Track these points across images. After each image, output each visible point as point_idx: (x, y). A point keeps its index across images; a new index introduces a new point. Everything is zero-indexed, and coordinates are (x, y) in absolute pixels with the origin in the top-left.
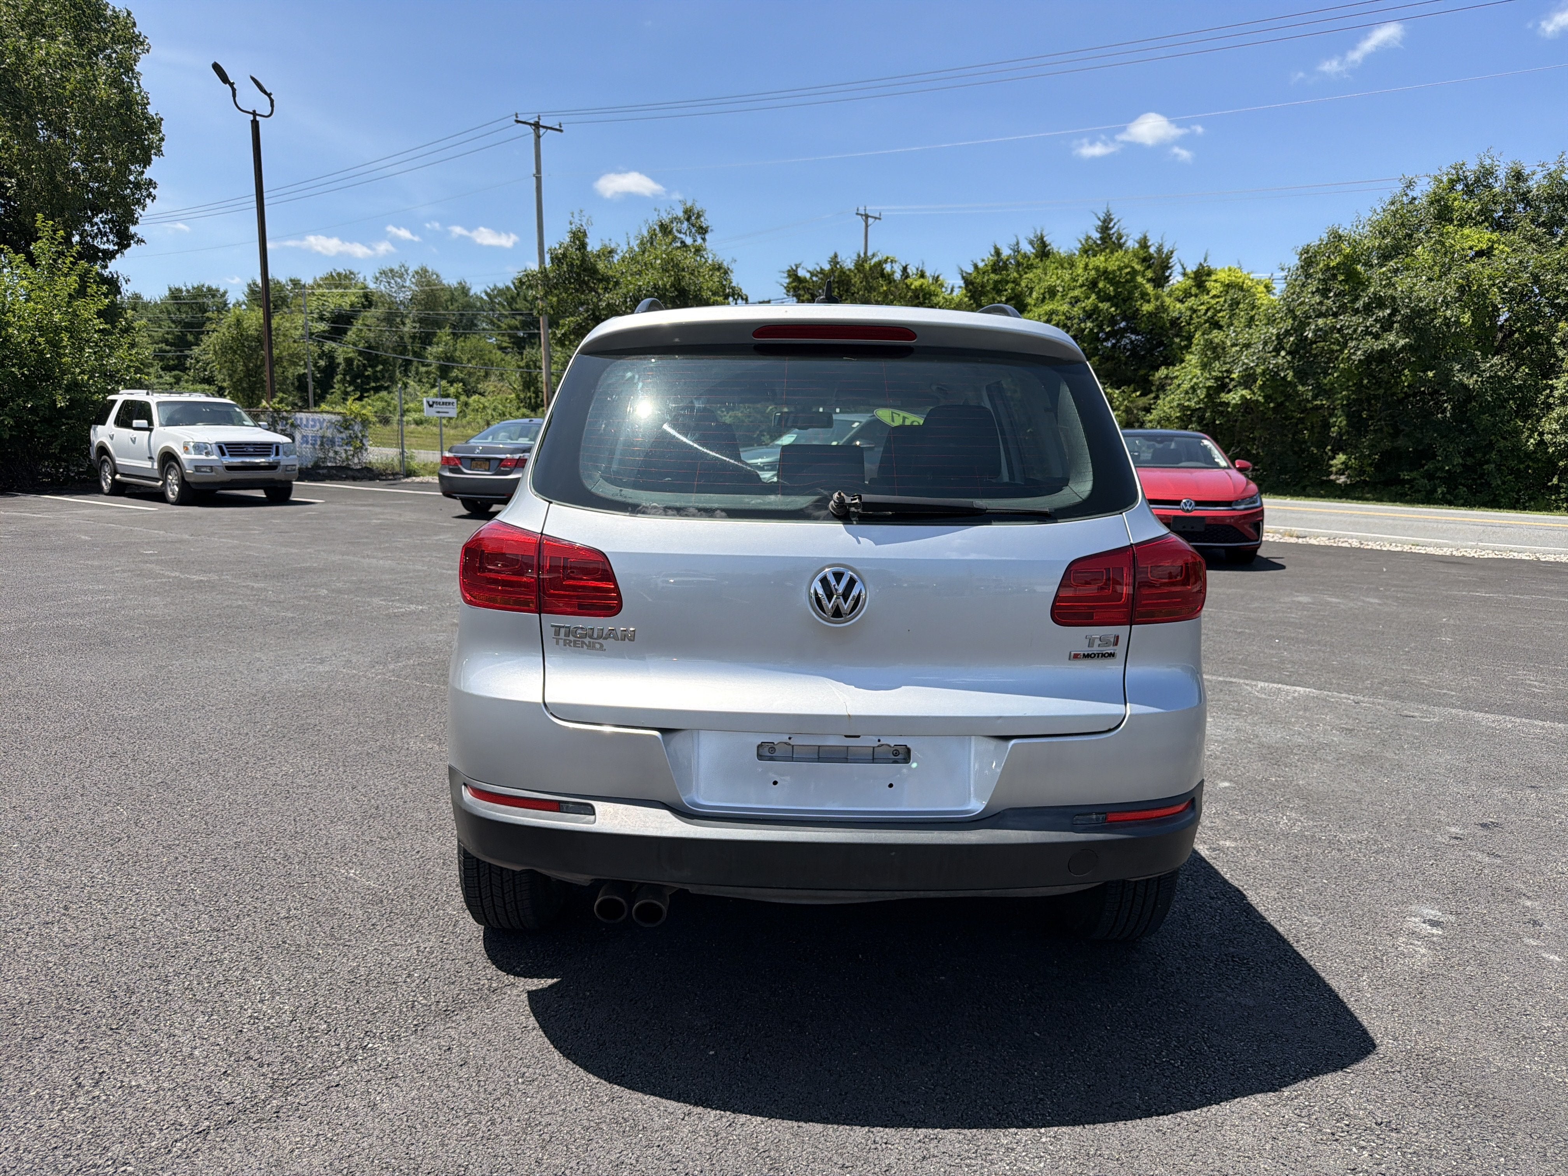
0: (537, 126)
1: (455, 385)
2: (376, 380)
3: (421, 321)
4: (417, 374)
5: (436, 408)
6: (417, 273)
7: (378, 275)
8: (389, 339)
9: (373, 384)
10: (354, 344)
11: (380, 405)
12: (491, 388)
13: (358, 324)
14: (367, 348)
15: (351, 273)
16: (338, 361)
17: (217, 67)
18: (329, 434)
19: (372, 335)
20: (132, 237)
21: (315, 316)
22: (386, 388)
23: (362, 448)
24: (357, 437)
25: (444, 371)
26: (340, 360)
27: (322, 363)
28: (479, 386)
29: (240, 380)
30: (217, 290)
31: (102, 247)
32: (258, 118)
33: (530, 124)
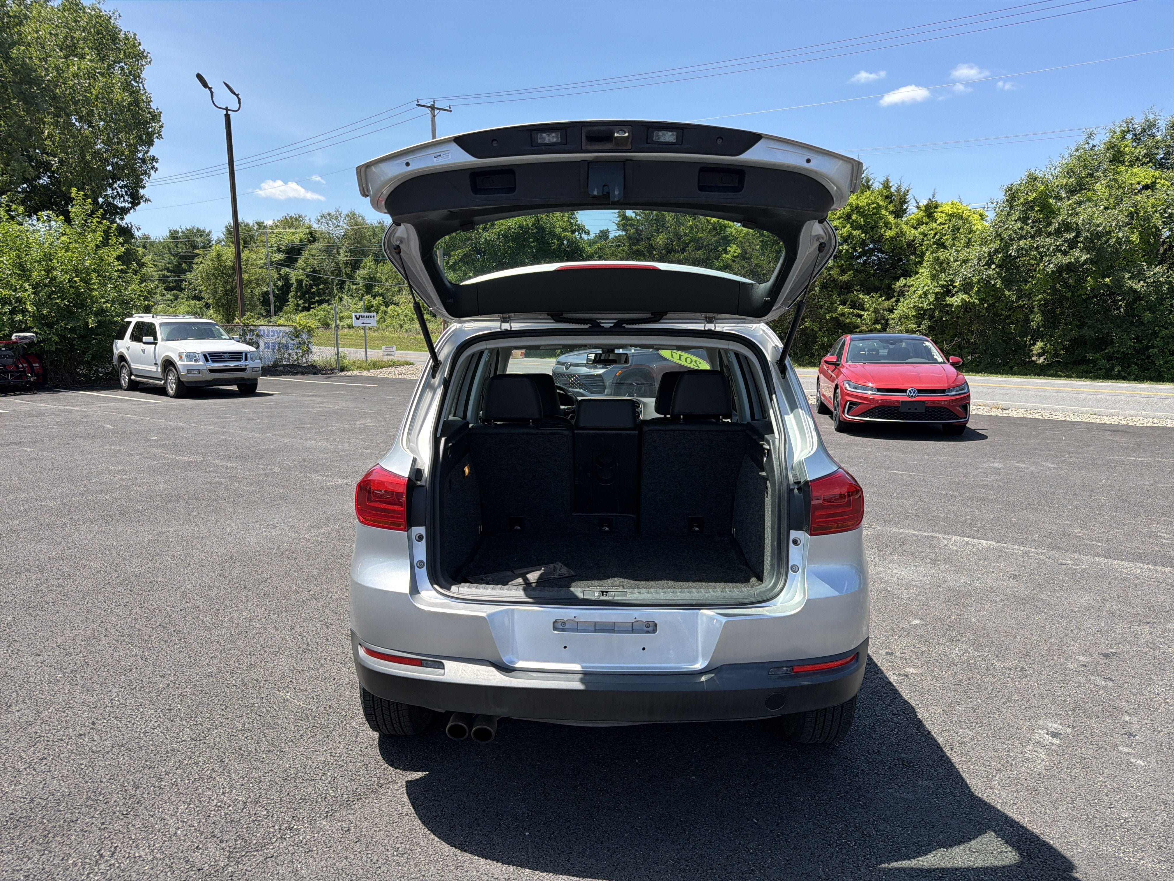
0: (433, 108)
1: (377, 298)
2: (320, 295)
3: (351, 251)
4: (349, 290)
5: (362, 320)
6: (348, 216)
7: (319, 218)
8: (328, 265)
9: (317, 298)
10: (303, 269)
11: (322, 314)
12: (403, 300)
13: (306, 254)
14: (312, 272)
15: (300, 217)
16: (291, 282)
17: (199, 77)
18: (284, 341)
19: (316, 262)
20: (142, 197)
21: (275, 249)
22: (327, 301)
23: (308, 351)
24: (304, 343)
25: (369, 289)
26: (293, 281)
27: (280, 283)
28: (394, 298)
29: (220, 298)
30: (204, 231)
31: (120, 205)
32: (229, 112)
33: (428, 107)
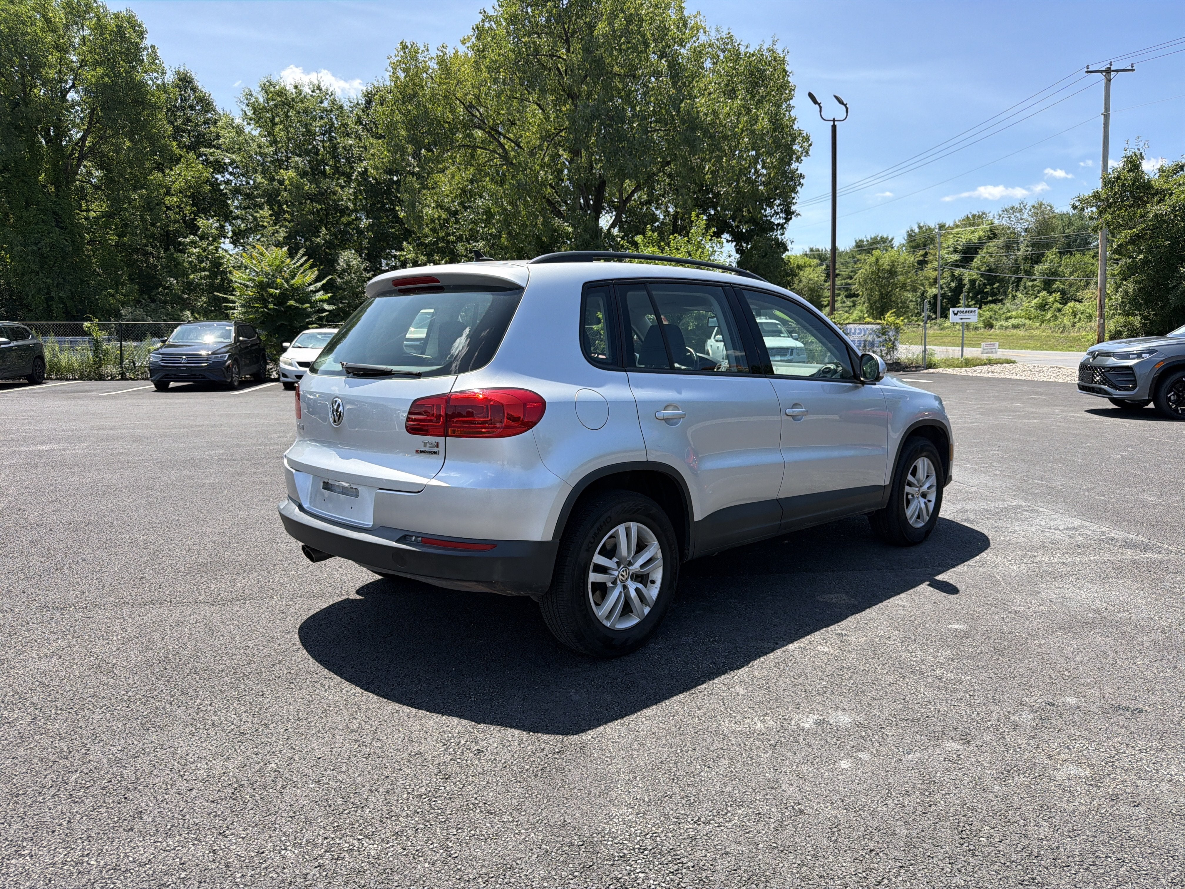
0: (1108, 71)
1: (1054, 295)
2: (993, 294)
3: (1033, 245)
4: (1025, 288)
5: (960, 316)
6: (1034, 207)
7: (1001, 213)
8: (1007, 262)
9: (990, 298)
10: (978, 269)
12: (1089, 295)
13: (982, 253)
14: (988, 271)
15: (983, 214)
16: (964, 282)
17: (811, 95)
18: (870, 339)
19: (992, 260)
20: (793, 213)
21: (951, 249)
22: (1001, 301)
23: (894, 348)
24: (890, 340)
25: (1048, 285)
26: (966, 281)
27: (953, 285)
28: (1078, 294)
30: (887, 238)
31: (776, 222)
33: (1101, 72)
